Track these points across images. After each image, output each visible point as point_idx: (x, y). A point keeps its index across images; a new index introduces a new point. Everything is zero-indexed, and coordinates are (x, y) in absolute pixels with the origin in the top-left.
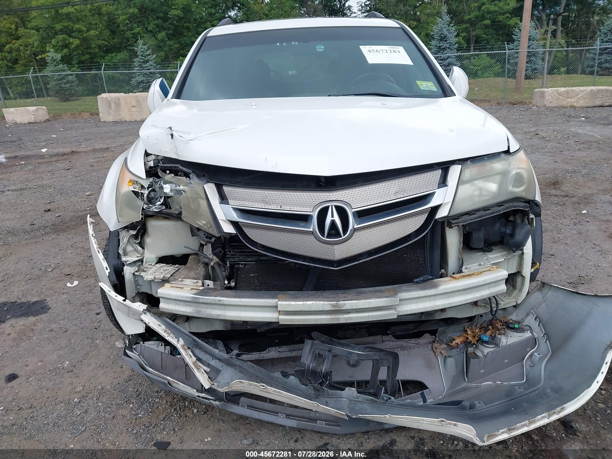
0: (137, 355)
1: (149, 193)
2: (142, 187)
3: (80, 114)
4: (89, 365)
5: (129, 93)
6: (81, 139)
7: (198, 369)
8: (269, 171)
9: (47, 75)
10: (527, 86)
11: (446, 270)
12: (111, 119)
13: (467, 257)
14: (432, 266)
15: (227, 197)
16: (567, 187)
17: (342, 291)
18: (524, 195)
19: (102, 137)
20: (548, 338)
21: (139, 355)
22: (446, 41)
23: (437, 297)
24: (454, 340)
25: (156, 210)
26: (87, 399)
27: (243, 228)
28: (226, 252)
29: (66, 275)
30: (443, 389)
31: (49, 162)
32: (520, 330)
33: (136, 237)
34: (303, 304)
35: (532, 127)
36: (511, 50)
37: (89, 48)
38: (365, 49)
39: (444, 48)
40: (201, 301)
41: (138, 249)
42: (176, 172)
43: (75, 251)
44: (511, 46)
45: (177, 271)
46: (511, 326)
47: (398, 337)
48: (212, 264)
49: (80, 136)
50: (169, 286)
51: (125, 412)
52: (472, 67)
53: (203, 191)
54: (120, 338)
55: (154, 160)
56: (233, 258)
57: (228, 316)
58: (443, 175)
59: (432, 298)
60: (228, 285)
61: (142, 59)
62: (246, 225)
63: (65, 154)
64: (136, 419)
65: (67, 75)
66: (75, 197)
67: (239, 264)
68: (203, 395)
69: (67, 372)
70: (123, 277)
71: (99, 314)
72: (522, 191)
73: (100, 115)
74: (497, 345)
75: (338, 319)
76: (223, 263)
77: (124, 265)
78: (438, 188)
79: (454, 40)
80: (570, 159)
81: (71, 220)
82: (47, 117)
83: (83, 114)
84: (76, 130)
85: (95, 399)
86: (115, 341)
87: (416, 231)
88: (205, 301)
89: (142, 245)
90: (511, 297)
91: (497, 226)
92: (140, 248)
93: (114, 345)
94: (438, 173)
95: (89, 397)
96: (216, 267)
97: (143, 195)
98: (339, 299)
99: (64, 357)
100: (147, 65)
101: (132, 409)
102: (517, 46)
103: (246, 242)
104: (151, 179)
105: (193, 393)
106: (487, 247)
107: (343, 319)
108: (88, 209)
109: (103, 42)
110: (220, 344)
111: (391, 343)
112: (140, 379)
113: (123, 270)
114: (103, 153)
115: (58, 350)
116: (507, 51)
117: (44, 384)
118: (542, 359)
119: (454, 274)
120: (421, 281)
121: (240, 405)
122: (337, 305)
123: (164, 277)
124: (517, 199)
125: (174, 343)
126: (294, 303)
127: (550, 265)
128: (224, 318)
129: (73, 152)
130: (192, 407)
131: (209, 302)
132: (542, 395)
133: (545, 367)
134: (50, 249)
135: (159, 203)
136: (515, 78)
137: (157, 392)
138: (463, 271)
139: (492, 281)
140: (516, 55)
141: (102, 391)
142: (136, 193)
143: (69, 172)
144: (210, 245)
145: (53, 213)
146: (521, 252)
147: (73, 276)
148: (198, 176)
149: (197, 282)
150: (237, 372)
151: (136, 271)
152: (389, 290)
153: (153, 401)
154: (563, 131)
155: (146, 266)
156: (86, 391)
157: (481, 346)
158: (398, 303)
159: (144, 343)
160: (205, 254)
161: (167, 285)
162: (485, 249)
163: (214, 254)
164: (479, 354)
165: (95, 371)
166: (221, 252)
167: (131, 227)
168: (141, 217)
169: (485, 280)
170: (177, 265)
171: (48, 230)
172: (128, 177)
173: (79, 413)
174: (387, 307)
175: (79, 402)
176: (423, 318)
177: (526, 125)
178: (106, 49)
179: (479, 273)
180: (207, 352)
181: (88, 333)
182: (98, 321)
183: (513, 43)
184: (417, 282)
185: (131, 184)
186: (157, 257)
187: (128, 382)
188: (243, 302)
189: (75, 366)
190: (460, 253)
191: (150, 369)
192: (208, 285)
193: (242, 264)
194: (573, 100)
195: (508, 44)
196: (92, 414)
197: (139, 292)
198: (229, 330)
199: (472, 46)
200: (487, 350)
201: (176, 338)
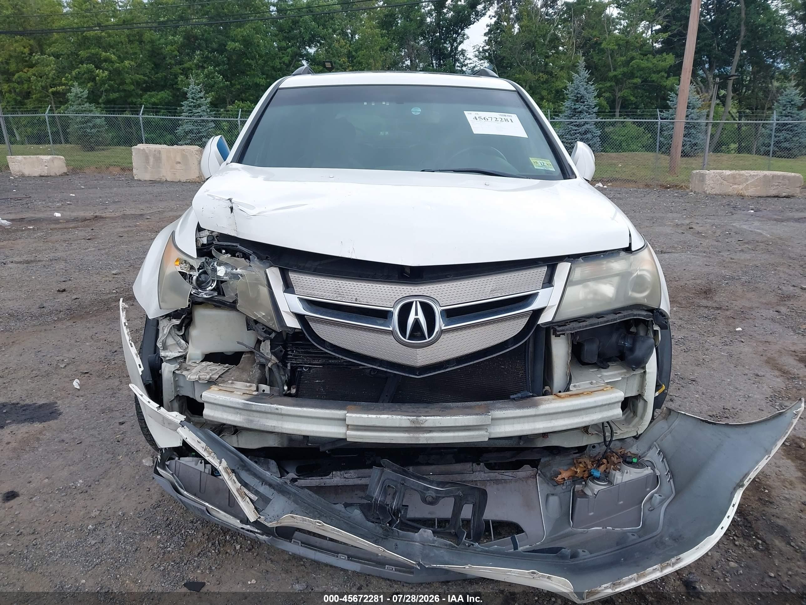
0: (171, 474)
1: (200, 275)
2: (192, 268)
3: (108, 168)
4: (108, 486)
5: (173, 145)
6: (108, 201)
7: (243, 498)
8: (344, 256)
9: (68, 116)
10: (685, 166)
11: (551, 388)
12: (147, 177)
13: (576, 373)
14: (533, 381)
15: (294, 285)
16: (721, 298)
17: (425, 405)
18: (645, 302)
19: (134, 199)
20: (673, 477)
21: (172, 474)
22: (584, 102)
23: (536, 418)
24: (560, 474)
25: (206, 297)
26: (104, 526)
27: (310, 323)
28: (288, 351)
29: (82, 373)
30: (543, 534)
31: (65, 228)
32: (639, 465)
33: (179, 327)
34: (377, 418)
35: (685, 219)
36: (665, 119)
37: (123, 83)
38: (470, 116)
39: (581, 112)
40: (254, 408)
41: (180, 343)
42: (233, 252)
43: (96, 343)
44: (665, 114)
45: (227, 371)
46: (627, 460)
47: (491, 467)
48: (270, 365)
49: (106, 197)
50: (217, 389)
51: (151, 544)
52: (615, 137)
53: (265, 276)
54: (148, 454)
55: (208, 236)
56: (296, 359)
57: (285, 428)
58: (549, 273)
59: (531, 419)
60: (288, 392)
61: (192, 102)
62: (313, 320)
63: (85, 220)
64: (164, 553)
65: (93, 117)
66: (98, 275)
67: (302, 367)
68: (248, 527)
69: (80, 493)
70: (160, 376)
71: (123, 424)
72: (644, 297)
73: (134, 171)
74: (610, 483)
75: (417, 438)
76: (283, 365)
77: (162, 361)
78: (542, 288)
79: (593, 101)
80: (729, 262)
81: (92, 304)
82: (65, 170)
83: (111, 168)
84: (101, 188)
85: (114, 526)
86: (142, 458)
87: (514, 337)
88: (258, 409)
89: (185, 338)
90: (631, 426)
91: (614, 338)
92: (183, 342)
93: (141, 462)
94: (543, 271)
95: (106, 525)
96: (275, 370)
97: (192, 278)
98: (420, 414)
99: (76, 475)
100: (199, 110)
101: (159, 541)
102: (672, 115)
103: (313, 340)
104: (203, 259)
105: (236, 524)
106: (602, 363)
107: (424, 438)
108: (114, 291)
109: (142, 77)
110: (273, 464)
111: (482, 474)
112: (171, 505)
113: (160, 368)
114: (135, 220)
115: (69, 466)
116: (659, 120)
117: (51, 505)
118: (662, 502)
119: (560, 392)
120: (518, 397)
121: (292, 542)
122: (418, 422)
123: (210, 378)
124: (638, 306)
125: (216, 464)
126: (365, 416)
127: (690, 393)
128: (280, 431)
129: (96, 217)
130: (234, 542)
131: (263, 410)
132: (659, 543)
133: (665, 510)
134: (64, 340)
135: (210, 288)
136: (669, 154)
137: (192, 522)
138: (571, 389)
139: (604, 403)
140: (671, 126)
141: (122, 519)
142: (183, 274)
143: (90, 243)
144: (268, 343)
145: (69, 295)
146: (642, 371)
147: (91, 374)
148: (260, 258)
149: (251, 386)
150: (290, 502)
151: (177, 370)
152: (479, 407)
153: (186, 533)
154: (724, 226)
155: (190, 363)
156: (103, 517)
157: (590, 483)
158: (489, 422)
159: (179, 459)
160: (262, 353)
161: (214, 388)
162: (599, 364)
163: (273, 353)
164: (588, 492)
165: (115, 493)
166: (281, 351)
167: (175, 315)
168: (188, 303)
169: (595, 402)
170: (227, 365)
171: (61, 315)
172: (176, 255)
173: (93, 542)
174: (477, 427)
175: (94, 530)
176: (522, 444)
177: (679, 215)
178: (147, 85)
179: (590, 393)
180: (256, 475)
181: (109, 447)
182: (121, 432)
183: (668, 111)
184: (514, 399)
185: (178, 263)
186: (203, 354)
187: (155, 509)
188: (304, 411)
189: (90, 486)
190: (568, 368)
191: (185, 493)
192: (264, 391)
193: (306, 368)
194: (741, 187)
195: (661, 112)
196: (110, 545)
197: (178, 395)
198: (285, 448)
199: (618, 110)
200: (597, 488)
201: (218, 458)
